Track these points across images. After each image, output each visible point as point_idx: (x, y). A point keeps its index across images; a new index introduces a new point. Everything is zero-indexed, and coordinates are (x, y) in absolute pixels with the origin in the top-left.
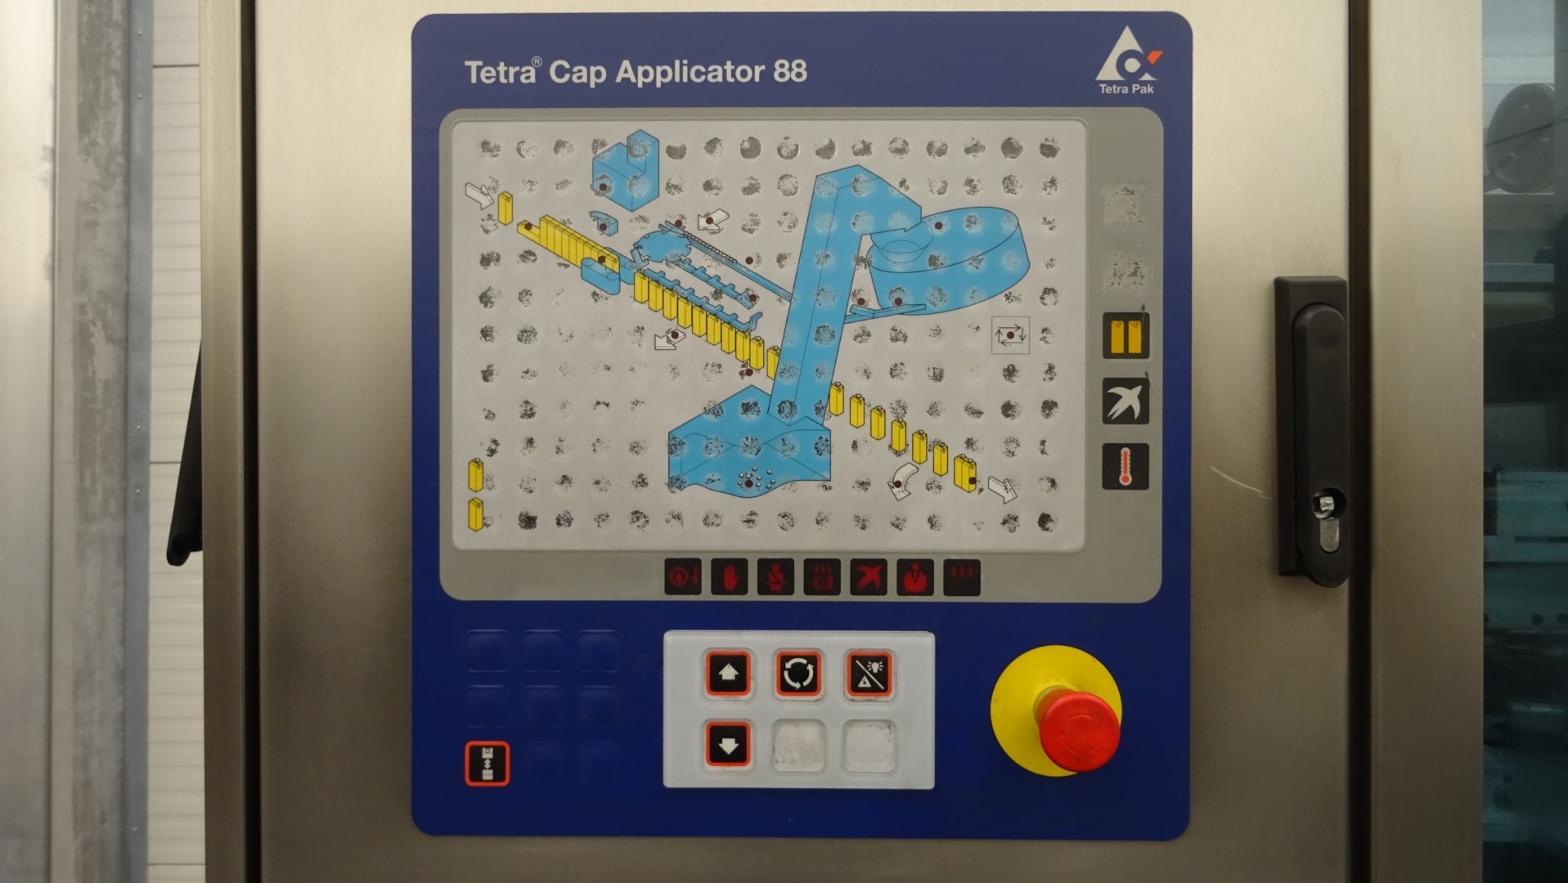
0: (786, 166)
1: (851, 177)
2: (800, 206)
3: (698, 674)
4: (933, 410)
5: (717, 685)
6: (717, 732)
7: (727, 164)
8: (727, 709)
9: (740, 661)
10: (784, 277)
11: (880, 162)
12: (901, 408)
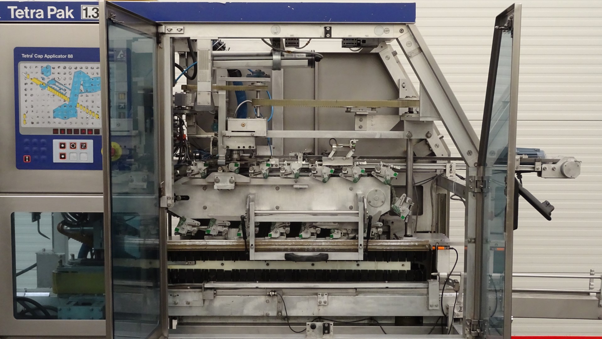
0: (70, 70)
1: (80, 72)
2: (72, 76)
3: (58, 146)
4: (92, 107)
5: (61, 147)
6: (61, 154)
7: (61, 70)
8: (62, 151)
9: (64, 144)
10: (70, 87)
11: (84, 70)
12: (88, 106)
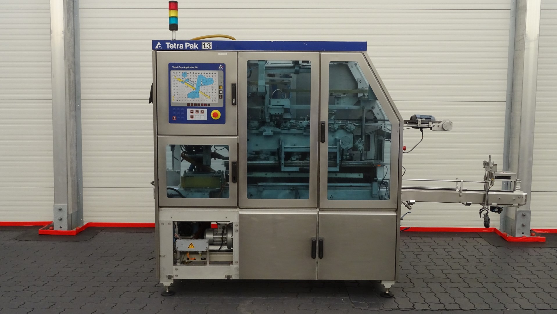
0: (196, 74)
1: (201, 75)
2: (197, 77)
3: (190, 112)
4: (207, 93)
5: (191, 113)
6: (191, 116)
7: (192, 74)
8: (192, 114)
9: (193, 111)
10: (196, 83)
11: (203, 74)
12: (204, 92)
